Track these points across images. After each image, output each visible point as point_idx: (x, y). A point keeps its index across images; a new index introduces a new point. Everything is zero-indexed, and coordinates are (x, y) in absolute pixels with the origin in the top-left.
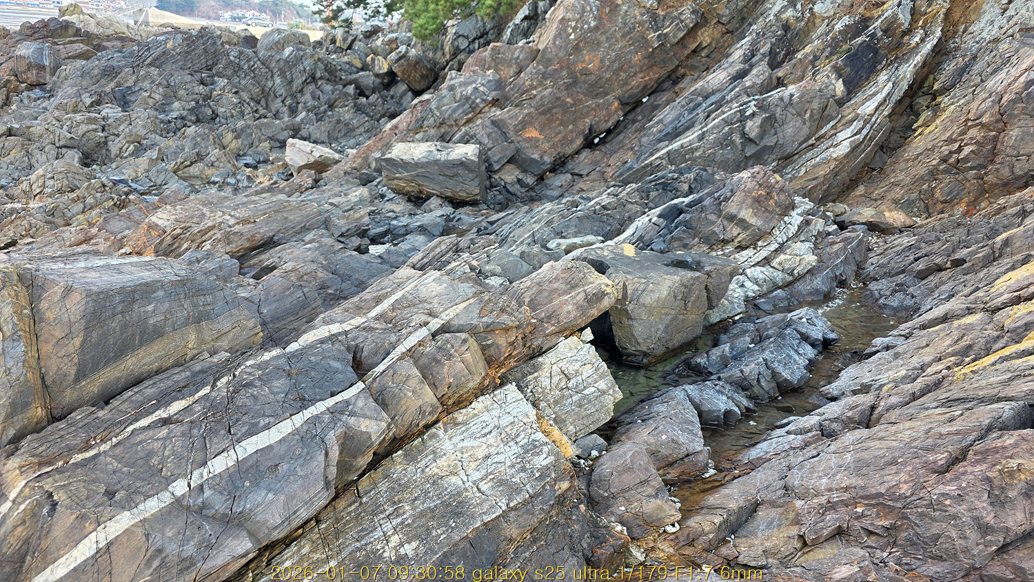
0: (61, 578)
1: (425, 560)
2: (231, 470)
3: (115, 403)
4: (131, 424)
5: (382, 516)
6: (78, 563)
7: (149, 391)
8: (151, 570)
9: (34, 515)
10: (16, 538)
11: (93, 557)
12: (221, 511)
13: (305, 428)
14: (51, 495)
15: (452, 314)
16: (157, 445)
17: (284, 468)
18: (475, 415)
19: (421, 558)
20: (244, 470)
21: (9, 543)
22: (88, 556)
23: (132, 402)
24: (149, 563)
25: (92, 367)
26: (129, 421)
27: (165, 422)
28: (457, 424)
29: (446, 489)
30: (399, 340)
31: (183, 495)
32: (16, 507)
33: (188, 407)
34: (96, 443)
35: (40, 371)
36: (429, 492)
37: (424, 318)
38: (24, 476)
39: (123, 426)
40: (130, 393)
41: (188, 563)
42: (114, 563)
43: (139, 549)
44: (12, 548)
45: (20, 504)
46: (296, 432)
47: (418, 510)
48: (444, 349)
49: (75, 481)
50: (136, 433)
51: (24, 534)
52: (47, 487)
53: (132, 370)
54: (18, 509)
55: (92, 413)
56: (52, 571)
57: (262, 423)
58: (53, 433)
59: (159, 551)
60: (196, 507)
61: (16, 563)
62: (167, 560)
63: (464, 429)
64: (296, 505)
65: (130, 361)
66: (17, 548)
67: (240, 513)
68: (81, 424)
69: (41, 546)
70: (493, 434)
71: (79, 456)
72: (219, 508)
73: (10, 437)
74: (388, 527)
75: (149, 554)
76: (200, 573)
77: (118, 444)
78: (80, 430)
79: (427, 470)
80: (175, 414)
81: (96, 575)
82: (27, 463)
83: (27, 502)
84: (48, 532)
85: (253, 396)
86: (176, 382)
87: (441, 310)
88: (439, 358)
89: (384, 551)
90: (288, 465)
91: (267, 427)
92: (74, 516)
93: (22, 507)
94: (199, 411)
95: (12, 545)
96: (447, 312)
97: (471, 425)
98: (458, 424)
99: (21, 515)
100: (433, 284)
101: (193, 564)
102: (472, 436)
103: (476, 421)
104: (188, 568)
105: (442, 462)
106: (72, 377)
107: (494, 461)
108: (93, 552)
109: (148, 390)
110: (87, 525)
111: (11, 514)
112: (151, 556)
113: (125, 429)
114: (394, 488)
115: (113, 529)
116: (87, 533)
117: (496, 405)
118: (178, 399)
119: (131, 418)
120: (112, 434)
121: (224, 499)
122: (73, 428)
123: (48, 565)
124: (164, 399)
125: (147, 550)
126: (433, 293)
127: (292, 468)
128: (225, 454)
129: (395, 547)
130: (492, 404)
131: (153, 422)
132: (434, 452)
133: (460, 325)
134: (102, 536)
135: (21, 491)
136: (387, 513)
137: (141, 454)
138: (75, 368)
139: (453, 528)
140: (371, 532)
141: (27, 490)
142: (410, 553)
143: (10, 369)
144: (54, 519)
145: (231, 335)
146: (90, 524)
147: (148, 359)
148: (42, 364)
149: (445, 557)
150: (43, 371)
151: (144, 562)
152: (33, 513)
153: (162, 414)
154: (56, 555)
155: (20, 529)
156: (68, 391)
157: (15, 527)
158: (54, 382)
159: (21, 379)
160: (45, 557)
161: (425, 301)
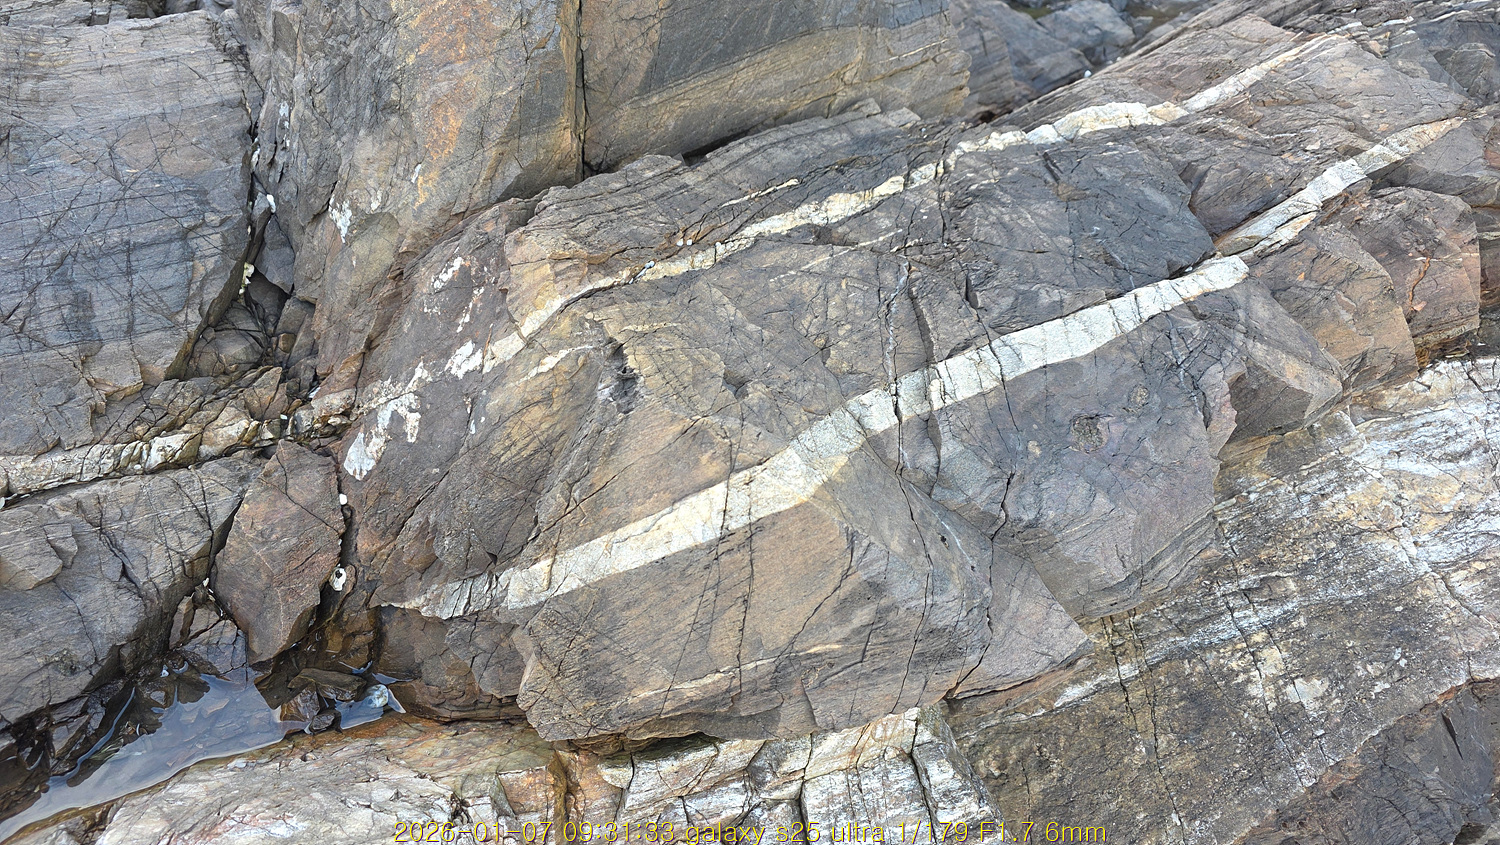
0: (628, 573)
1: (1348, 736)
2: (992, 401)
3: (716, 161)
4: (752, 220)
5: (1231, 587)
6: (674, 549)
7: (782, 155)
8: (846, 630)
9: (574, 390)
10: (524, 430)
11: (710, 547)
12: (981, 502)
13: (1147, 338)
14: (618, 352)
15: (1414, 143)
16: (809, 287)
17: (1112, 429)
18: (1429, 402)
19: (1338, 726)
20: (1020, 408)
21: (509, 436)
22: (700, 540)
23: (749, 169)
24: (845, 607)
25: (678, 65)
26: (749, 214)
27: (822, 235)
28: (1377, 411)
29: (1374, 567)
30: (1299, 176)
31: (885, 432)
32: (535, 357)
33: (863, 212)
34: (685, 245)
35: (579, 45)
36: (1336, 562)
37: (1346, 138)
38: (560, 286)
39: (738, 222)
40: (744, 149)
41: (941, 644)
42: (758, 580)
43: (827, 565)
44: (514, 450)
45: (546, 352)
46: (1123, 342)
47: (1315, 599)
48: (1417, 225)
49: (662, 330)
50: (763, 244)
51: (544, 426)
52: (611, 329)
53: (741, 100)
54: (538, 364)
55: (673, 172)
56: (609, 549)
57: (1045, 299)
58: (599, 196)
59: (876, 588)
60: (921, 475)
61: (517, 488)
62: (892, 617)
63: (1396, 426)
64: (1158, 544)
65: (743, 74)
66: (525, 454)
67: (1030, 526)
68: (654, 191)
69: (591, 479)
70: (1474, 460)
71: (659, 266)
72: (976, 495)
73: (510, 181)
74: (1252, 618)
75: (847, 587)
76: (970, 680)
77: (727, 261)
78: (654, 205)
79: (1326, 504)
80: (841, 223)
81: (710, 594)
82: (567, 254)
83: (563, 353)
84: (613, 449)
85: (1004, 225)
86: (829, 149)
87: (1383, 127)
88: (1403, 243)
89: (1249, 681)
90: (1123, 428)
91: (1058, 312)
92: (677, 428)
93: (550, 362)
94: (888, 230)
95: (514, 444)
96: (1401, 136)
97: (1418, 421)
98: (1383, 412)
99: (546, 381)
100: (1346, 62)
101: (955, 652)
102: (1421, 450)
103: (1430, 418)
104: (942, 657)
105: (1357, 493)
106: (637, 78)
107: (1483, 527)
108: (713, 534)
109: (775, 152)
110: (705, 458)
111: (520, 368)
112: (852, 594)
113: (741, 227)
114: (1252, 527)
115: (768, 493)
116: (701, 480)
117: (1474, 392)
118: (839, 189)
119: (755, 207)
120: (716, 234)
121: (987, 474)
122: (640, 197)
123: (602, 531)
124: (815, 182)
125: (845, 576)
126: (1352, 85)
127: (1134, 438)
128: (971, 353)
129: (1274, 680)
130: (1467, 386)
131: (797, 229)
132: (1338, 465)
133: (1439, 176)
134: (739, 502)
135: (551, 322)
136: (1243, 583)
137: (777, 300)
138: (650, 55)
139: (1401, 670)
140: (1208, 619)
141: (565, 323)
142: (1312, 707)
143: (530, 14)
144: (632, 422)
145: (917, 75)
146: (713, 458)
147: (772, 83)
148: (584, 29)
149: (1391, 740)
150: (585, 44)
151: (832, 602)
152: (575, 387)
153: (809, 214)
154: (621, 510)
155: (537, 412)
156: (627, 108)
157: (527, 405)
158: (602, 78)
159: (550, 47)
160: (596, 507)
161: (1331, 99)
